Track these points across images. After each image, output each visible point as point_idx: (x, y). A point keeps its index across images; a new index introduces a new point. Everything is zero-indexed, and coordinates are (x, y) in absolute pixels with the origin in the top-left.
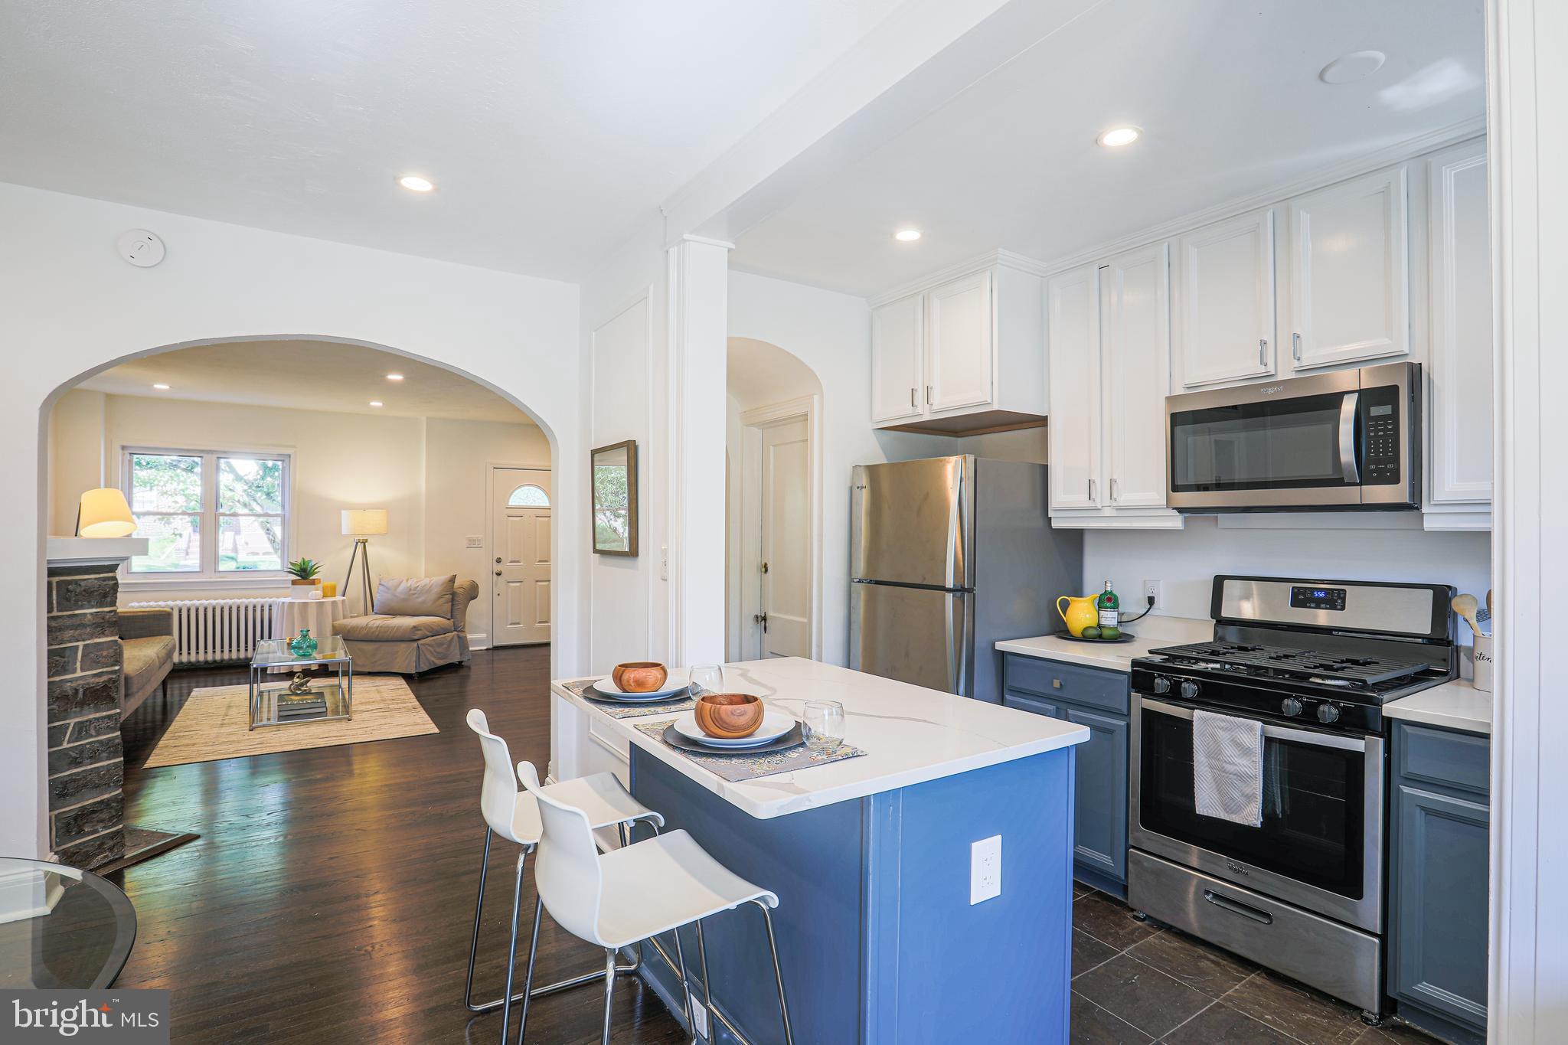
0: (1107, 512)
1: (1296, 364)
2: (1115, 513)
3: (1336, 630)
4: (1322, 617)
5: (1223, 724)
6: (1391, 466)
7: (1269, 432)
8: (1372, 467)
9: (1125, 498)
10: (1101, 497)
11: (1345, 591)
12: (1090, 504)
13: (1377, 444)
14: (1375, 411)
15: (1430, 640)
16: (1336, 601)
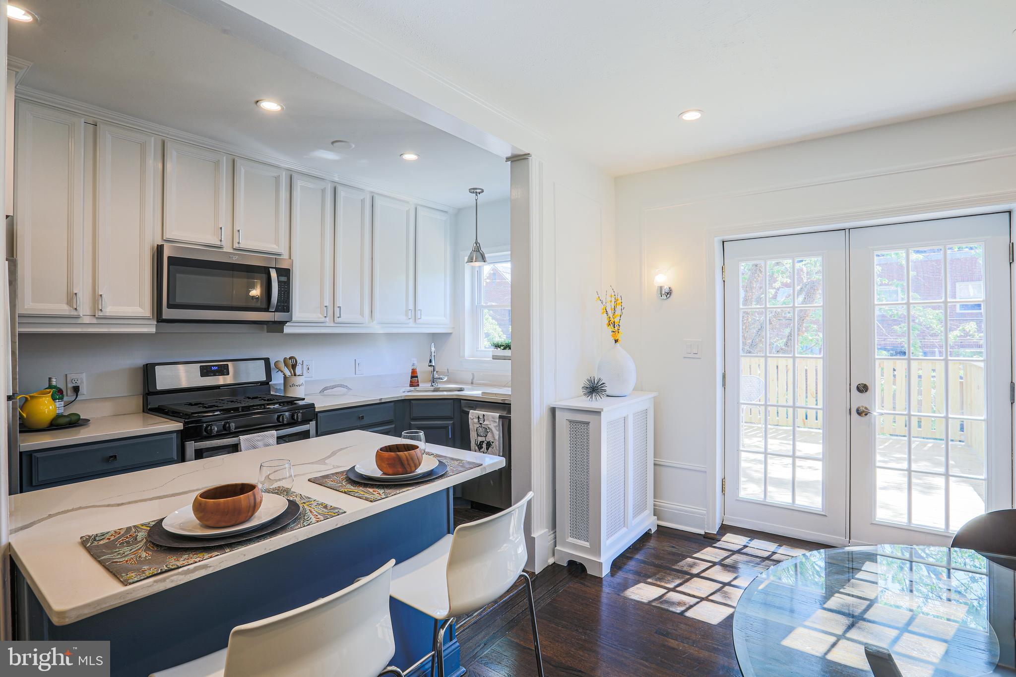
0: (87, 320)
1: (237, 245)
2: (94, 321)
3: (222, 386)
4: (221, 380)
5: (259, 438)
6: (286, 304)
7: (235, 280)
8: (279, 304)
9: (110, 309)
10: (84, 309)
11: (228, 365)
12: (74, 313)
13: (284, 294)
14: (283, 279)
15: (262, 383)
16: (223, 371)
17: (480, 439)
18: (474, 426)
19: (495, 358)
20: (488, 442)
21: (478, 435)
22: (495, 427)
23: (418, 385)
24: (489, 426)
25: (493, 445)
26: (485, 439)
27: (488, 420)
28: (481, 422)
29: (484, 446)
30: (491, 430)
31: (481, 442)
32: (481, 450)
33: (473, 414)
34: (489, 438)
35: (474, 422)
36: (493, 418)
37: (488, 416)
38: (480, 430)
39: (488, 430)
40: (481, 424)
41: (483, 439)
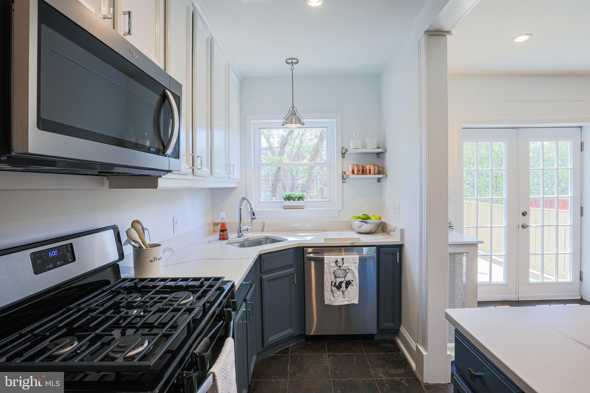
6: (176, 146)
11: (72, 244)
15: (113, 266)
16: (69, 255)
17: (339, 280)
18: (330, 270)
19: (285, 208)
20: (347, 282)
21: (336, 277)
22: (355, 267)
23: (228, 239)
24: (350, 267)
25: (353, 283)
26: (345, 279)
27: (348, 262)
28: (339, 265)
29: (344, 285)
30: (352, 270)
31: (340, 282)
32: (340, 290)
33: (329, 259)
34: (349, 277)
35: (330, 265)
36: (353, 260)
37: (348, 258)
38: (340, 273)
39: (348, 271)
40: (340, 267)
41: (343, 279)
